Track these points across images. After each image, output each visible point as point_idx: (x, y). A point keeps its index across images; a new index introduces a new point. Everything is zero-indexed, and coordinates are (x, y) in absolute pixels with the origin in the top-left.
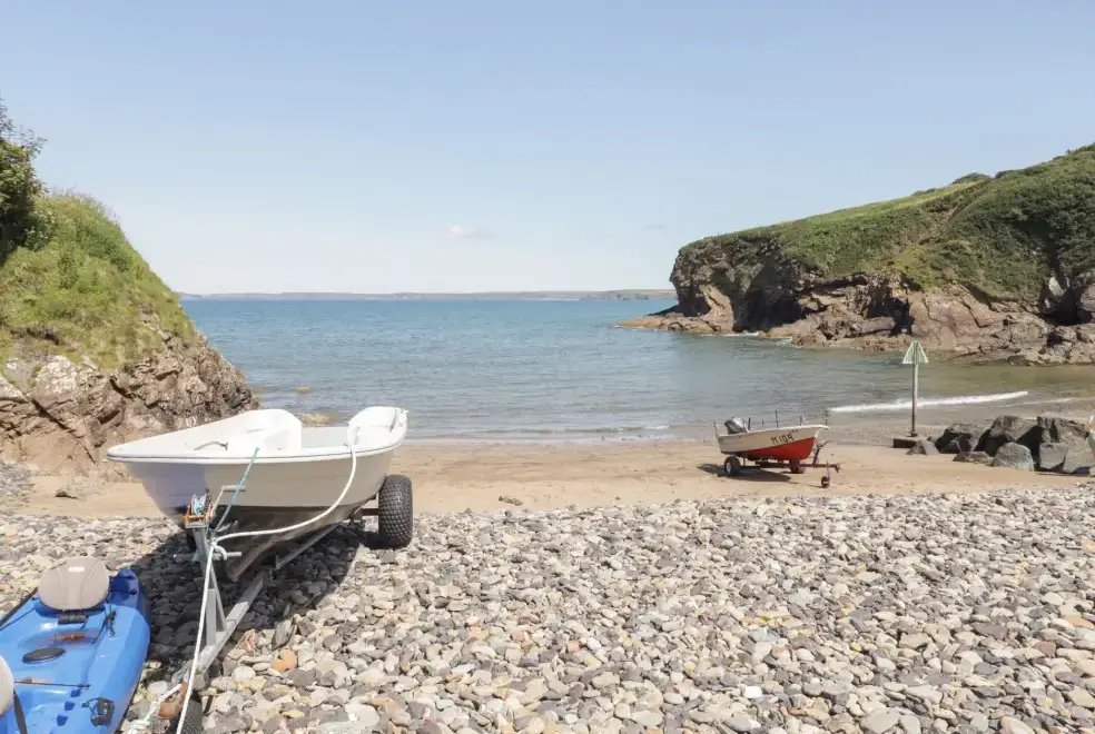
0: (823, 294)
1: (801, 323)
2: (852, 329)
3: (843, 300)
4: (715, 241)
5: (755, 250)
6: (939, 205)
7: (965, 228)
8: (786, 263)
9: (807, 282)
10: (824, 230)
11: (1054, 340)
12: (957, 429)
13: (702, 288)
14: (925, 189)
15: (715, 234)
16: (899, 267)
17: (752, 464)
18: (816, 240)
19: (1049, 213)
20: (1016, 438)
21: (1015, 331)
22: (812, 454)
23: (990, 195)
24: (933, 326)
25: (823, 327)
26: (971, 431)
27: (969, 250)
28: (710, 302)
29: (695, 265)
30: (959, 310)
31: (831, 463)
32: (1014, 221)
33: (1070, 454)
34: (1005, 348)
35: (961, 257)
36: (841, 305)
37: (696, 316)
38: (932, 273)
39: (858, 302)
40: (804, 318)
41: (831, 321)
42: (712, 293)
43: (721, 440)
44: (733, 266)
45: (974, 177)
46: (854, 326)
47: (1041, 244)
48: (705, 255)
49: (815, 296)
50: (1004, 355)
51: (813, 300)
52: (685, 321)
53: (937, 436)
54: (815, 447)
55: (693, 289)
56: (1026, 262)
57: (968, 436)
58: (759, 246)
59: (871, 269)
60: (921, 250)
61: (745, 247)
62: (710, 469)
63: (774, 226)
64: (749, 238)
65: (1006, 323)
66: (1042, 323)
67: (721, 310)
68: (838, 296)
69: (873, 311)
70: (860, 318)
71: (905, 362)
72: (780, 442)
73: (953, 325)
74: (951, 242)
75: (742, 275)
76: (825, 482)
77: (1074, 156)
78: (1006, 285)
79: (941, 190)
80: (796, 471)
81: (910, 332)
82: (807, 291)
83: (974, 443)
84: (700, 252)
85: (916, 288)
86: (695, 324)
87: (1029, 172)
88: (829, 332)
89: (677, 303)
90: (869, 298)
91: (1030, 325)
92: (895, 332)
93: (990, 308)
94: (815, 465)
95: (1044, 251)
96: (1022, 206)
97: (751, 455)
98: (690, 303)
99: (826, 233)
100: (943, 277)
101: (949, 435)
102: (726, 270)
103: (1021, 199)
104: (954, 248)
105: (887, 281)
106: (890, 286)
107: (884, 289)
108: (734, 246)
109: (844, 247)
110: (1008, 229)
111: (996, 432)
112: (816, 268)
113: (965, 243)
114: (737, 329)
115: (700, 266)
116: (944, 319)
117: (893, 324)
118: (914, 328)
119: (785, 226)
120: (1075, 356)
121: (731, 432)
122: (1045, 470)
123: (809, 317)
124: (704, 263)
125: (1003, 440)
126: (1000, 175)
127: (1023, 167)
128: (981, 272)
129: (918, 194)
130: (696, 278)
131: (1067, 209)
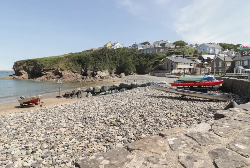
0: (47, 71)
1: (43, 77)
2: (52, 78)
3: (50, 72)
4: (23, 61)
5: (32, 63)
6: (66, 57)
7: (70, 61)
8: (39, 65)
9: (43, 69)
10: (47, 60)
11: (83, 78)
12: (67, 93)
13: (20, 70)
14: (64, 54)
15: (23, 60)
16: (60, 67)
17: (27, 104)
18: (45, 62)
19: (82, 60)
20: (75, 94)
21: (78, 77)
22: (38, 101)
23: (74, 56)
24: (66, 77)
25: (47, 77)
26: (69, 93)
27: (71, 65)
28: (23, 73)
29: (19, 66)
30: (70, 74)
31: (42, 102)
32: (77, 60)
33: (82, 95)
34: (77, 80)
35: (70, 66)
36: (50, 73)
37: (19, 76)
38: (65, 68)
39: (53, 73)
40: (43, 76)
41: (48, 76)
42: (23, 71)
43: (19, 101)
44: (27, 66)
45: (71, 53)
46: (53, 77)
47: (81, 64)
48: (21, 64)
49: (45, 72)
50: (76, 81)
51: (45, 73)
52: (17, 77)
53: (63, 95)
54: (39, 100)
55: (18, 70)
56: (79, 67)
57: (68, 94)
58: (33, 62)
59: (55, 67)
60: (63, 64)
61: (30, 62)
62: (17, 107)
63: (36, 59)
64: (31, 61)
65: (77, 76)
66: (82, 76)
67: (25, 75)
68: (49, 72)
69: (56, 74)
70: (54, 76)
71: (58, 83)
72: (31, 100)
73: (69, 76)
74: (68, 63)
75: (30, 68)
76: (41, 106)
77: (85, 52)
78: (77, 70)
79: (67, 55)
80: (36, 104)
81: (62, 78)
82: (43, 71)
83: (69, 95)
84: (20, 63)
85: (63, 70)
86: (19, 78)
87: (79, 53)
88: (48, 78)
89: (15, 73)
90: (55, 72)
91: (80, 76)
92: (60, 78)
93: (75, 74)
94: (39, 103)
95: (82, 65)
96: (78, 58)
97: (26, 103)
98: (18, 73)
99: (47, 61)
100: (67, 69)
101: (65, 94)
102: (26, 67)
103: (78, 57)
104: (68, 64)
105: (58, 69)
106: (59, 70)
107: (57, 71)
108: (28, 62)
109: (50, 63)
110: (76, 62)
111: (72, 93)
112: (45, 67)
113: (70, 63)
114: (29, 78)
115: (20, 66)
116: (68, 76)
117: (59, 76)
118: (63, 77)
119: (39, 59)
120: (86, 80)
121: (22, 99)
122: (79, 98)
123: (44, 76)
124: (21, 65)
125: (73, 94)
126: (75, 53)
127: (78, 52)
128: (73, 68)
129: (63, 55)
130: (19, 68)
131: (84, 59)
